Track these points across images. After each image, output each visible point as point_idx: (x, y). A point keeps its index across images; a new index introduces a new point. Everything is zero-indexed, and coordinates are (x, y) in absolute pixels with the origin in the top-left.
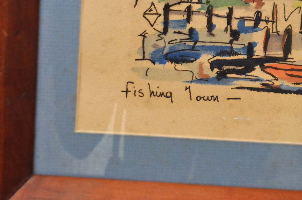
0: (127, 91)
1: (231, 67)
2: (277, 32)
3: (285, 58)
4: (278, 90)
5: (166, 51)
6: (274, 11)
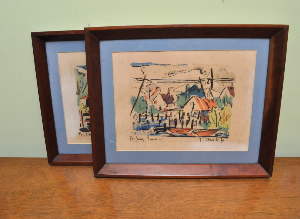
0: (130, 139)
1: (160, 130)
2: (172, 120)
3: (175, 127)
4: (174, 136)
5: (140, 127)
6: (171, 114)
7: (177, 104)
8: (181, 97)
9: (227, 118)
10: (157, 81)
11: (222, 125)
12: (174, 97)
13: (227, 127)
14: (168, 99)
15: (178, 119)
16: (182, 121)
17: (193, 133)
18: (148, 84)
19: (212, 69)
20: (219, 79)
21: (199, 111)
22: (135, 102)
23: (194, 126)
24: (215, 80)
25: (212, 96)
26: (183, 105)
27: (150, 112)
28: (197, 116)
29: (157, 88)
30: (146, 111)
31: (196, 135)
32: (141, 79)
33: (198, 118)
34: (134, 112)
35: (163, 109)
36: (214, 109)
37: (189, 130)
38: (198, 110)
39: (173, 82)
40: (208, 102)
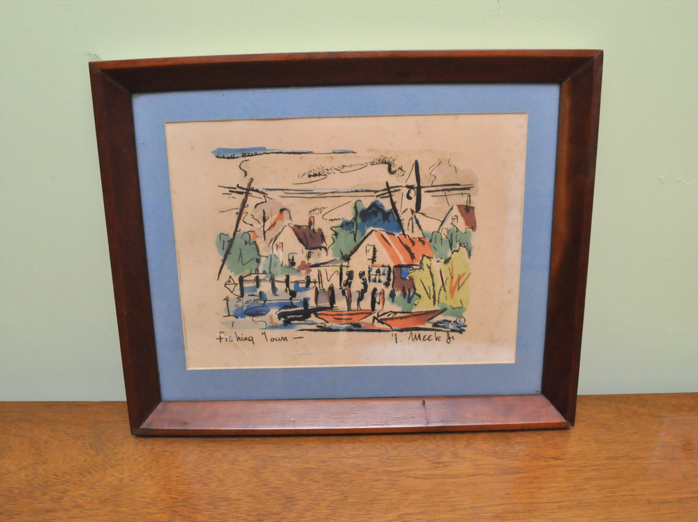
0: (220, 338)
1: (293, 316)
2: (323, 289)
3: (332, 307)
4: (330, 330)
5: (245, 309)
6: (320, 275)
7: (334, 250)
8: (342, 233)
9: (458, 284)
10: (281, 193)
11: (446, 300)
12: (325, 234)
13: (460, 305)
14: (309, 237)
15: (337, 287)
16: (346, 291)
17: (376, 321)
18: (260, 201)
19: (416, 162)
20: (435, 186)
21: (389, 267)
22: (228, 247)
23: (379, 303)
24: (427, 189)
25: (420, 228)
26: (348, 253)
27: (267, 272)
28: (384, 279)
29: (282, 211)
30: (257, 270)
31: (384, 327)
32: (241, 188)
33: (387, 284)
34: (226, 272)
35: (298, 264)
36: (426, 261)
37: (366, 315)
38: (386, 264)
39: (322, 195)
40: (410, 245)
